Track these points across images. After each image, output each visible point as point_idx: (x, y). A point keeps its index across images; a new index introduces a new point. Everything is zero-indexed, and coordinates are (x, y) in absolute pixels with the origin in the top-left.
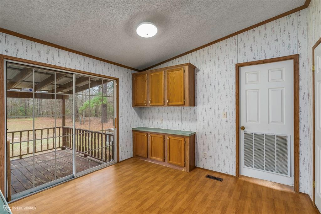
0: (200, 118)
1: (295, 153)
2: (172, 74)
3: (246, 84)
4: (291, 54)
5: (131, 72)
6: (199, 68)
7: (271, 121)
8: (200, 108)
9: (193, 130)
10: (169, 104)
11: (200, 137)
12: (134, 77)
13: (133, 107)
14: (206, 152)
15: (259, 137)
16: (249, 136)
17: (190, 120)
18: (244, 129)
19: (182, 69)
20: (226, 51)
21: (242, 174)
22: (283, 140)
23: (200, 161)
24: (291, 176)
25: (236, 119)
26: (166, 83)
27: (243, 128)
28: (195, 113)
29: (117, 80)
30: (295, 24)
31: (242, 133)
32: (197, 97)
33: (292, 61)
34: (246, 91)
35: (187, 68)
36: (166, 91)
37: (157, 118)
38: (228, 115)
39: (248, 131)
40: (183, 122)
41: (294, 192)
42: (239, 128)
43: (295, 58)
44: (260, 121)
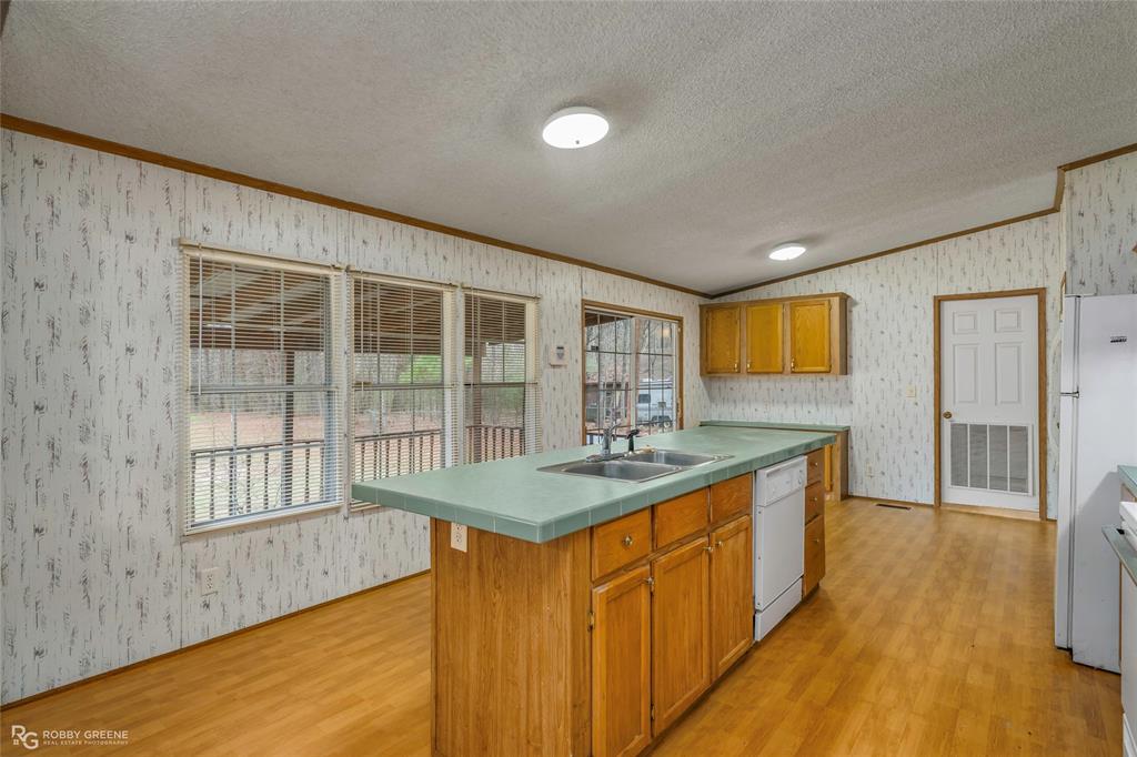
0: (858, 398)
1: (1040, 441)
2: (801, 311)
3: (954, 333)
4: (1034, 287)
5: (698, 300)
6: (858, 299)
7: (999, 401)
8: (858, 377)
9: (843, 423)
10: (797, 370)
11: (859, 436)
12: (706, 313)
13: (701, 375)
14: (871, 465)
15: (979, 430)
16: (958, 430)
17: (835, 403)
18: (950, 416)
19: (826, 303)
20: (916, 272)
21: (946, 501)
22: (1020, 432)
23: (859, 481)
24: (1034, 494)
25: (935, 399)
26: (788, 328)
27: (948, 415)
28: (847, 388)
29: (680, 321)
30: (1040, 235)
31: (947, 425)
32: (851, 357)
33: (1036, 297)
34: (954, 346)
35: (836, 301)
36: (788, 345)
37: (756, 400)
38: (918, 392)
39: (958, 419)
40: (820, 407)
41: (1039, 520)
42: (940, 415)
43: (1040, 293)
44: (980, 401)
